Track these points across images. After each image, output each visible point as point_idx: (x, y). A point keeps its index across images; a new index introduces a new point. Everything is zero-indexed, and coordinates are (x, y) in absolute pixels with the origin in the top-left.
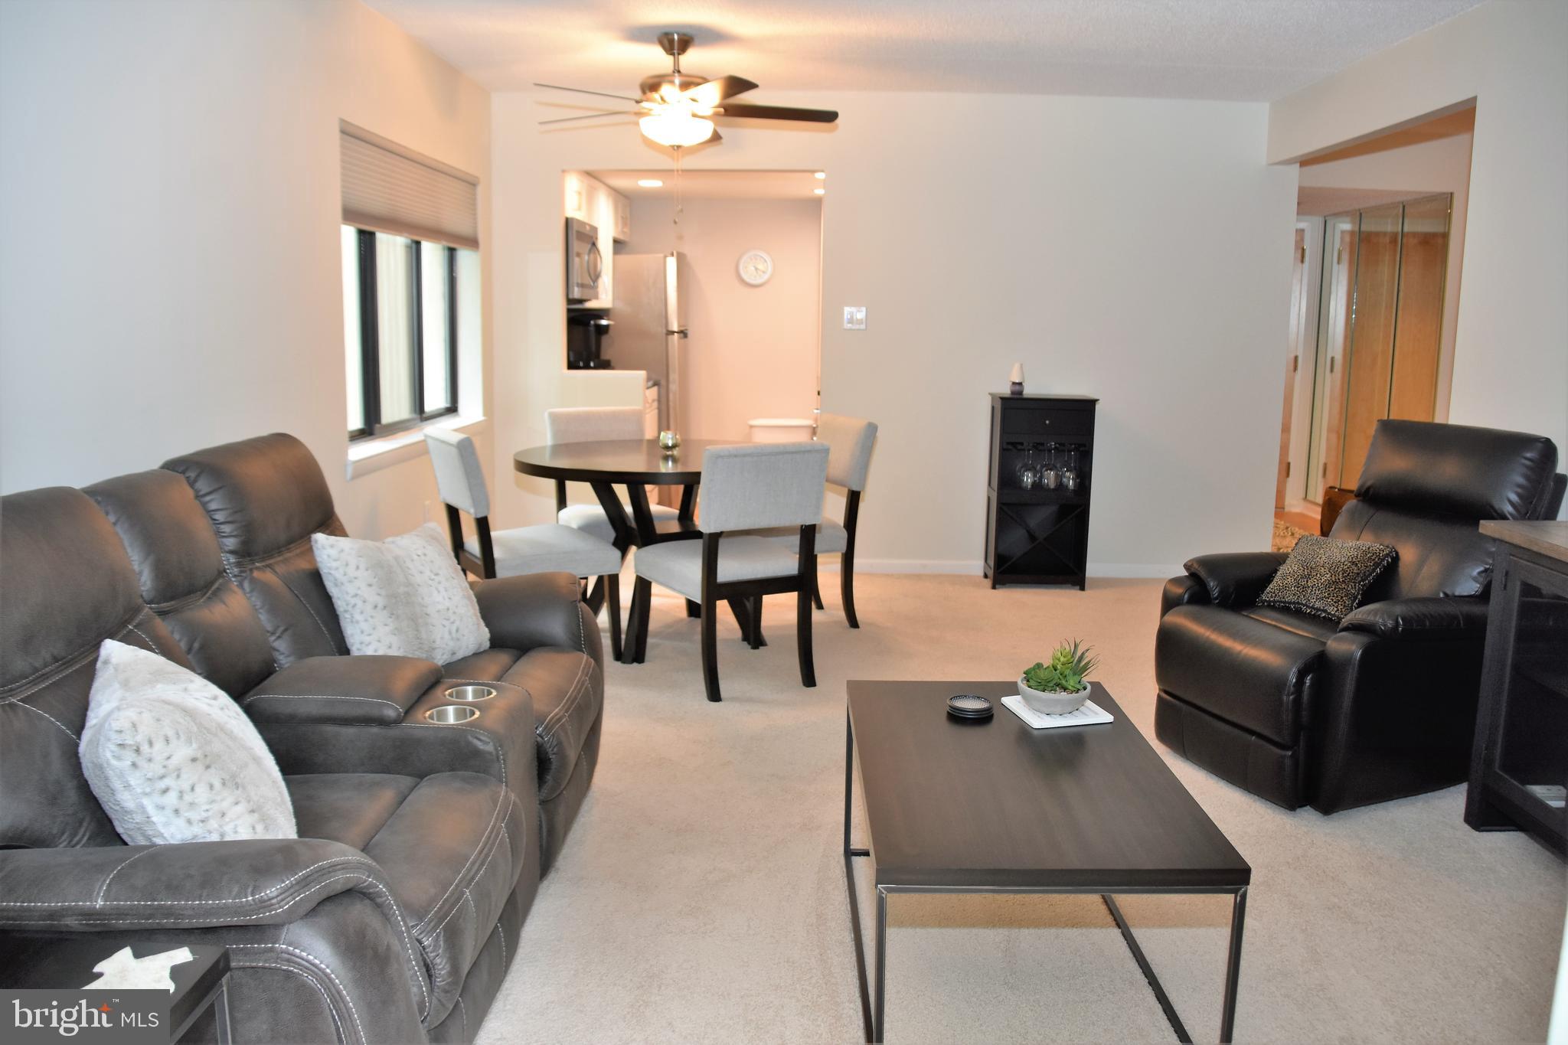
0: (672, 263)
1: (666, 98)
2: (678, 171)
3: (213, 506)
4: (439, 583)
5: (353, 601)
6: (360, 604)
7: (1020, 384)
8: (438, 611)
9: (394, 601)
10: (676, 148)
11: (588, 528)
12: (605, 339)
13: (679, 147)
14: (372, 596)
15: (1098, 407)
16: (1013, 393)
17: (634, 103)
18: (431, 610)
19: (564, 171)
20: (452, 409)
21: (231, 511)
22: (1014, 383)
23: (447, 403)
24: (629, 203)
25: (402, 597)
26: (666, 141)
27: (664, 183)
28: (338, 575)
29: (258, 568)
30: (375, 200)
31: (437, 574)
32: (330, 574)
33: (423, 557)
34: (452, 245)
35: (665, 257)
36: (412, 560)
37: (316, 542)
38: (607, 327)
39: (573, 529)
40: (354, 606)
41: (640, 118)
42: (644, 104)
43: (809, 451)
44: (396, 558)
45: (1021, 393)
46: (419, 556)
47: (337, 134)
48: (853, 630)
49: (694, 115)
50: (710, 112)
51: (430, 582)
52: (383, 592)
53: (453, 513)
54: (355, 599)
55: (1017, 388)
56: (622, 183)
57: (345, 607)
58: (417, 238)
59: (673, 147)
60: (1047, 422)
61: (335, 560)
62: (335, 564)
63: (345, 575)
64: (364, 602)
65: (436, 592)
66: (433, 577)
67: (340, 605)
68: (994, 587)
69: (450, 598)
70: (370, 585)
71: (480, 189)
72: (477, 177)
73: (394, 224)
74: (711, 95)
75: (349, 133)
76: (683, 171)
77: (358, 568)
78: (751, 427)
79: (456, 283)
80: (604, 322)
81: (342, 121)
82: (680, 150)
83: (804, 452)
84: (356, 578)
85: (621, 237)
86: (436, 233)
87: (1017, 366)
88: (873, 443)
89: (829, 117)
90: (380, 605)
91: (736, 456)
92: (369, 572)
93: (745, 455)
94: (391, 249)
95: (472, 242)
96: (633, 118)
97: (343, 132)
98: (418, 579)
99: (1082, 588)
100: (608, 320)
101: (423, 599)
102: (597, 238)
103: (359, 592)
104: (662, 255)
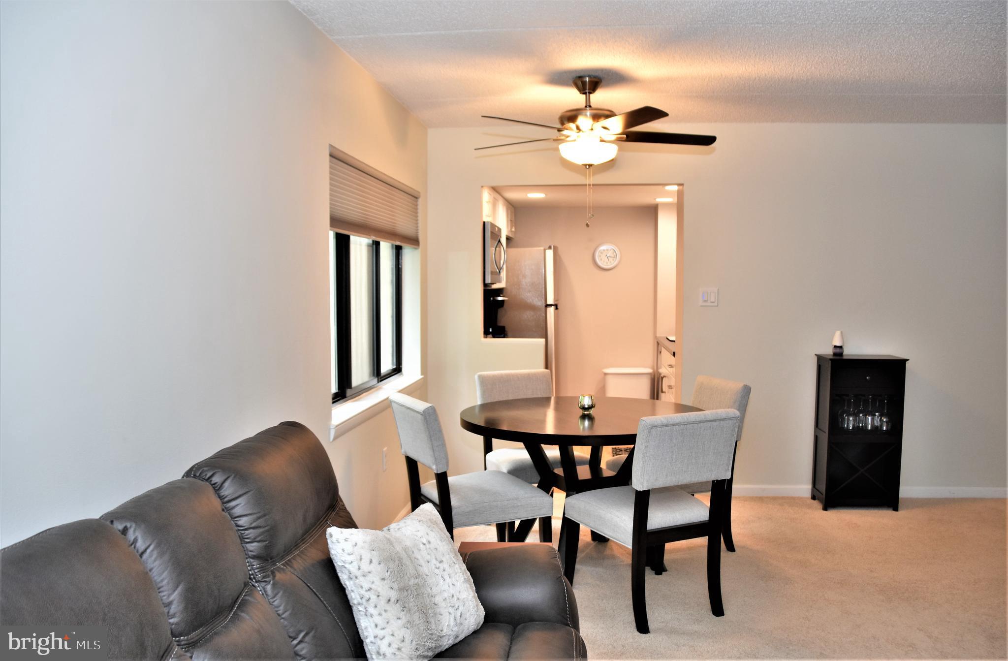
0: (550, 254)
1: (581, 128)
2: (589, 185)
3: (237, 511)
4: (444, 570)
5: (367, 595)
6: (374, 598)
7: (841, 347)
8: (445, 600)
9: (406, 593)
10: (588, 167)
11: (517, 472)
12: (501, 312)
13: (590, 165)
14: (385, 590)
15: (908, 364)
16: (835, 354)
17: (556, 131)
18: (438, 599)
19: (482, 187)
20: (397, 370)
21: (254, 516)
22: (835, 347)
23: (393, 364)
24: (517, 210)
25: (413, 589)
26: (580, 160)
27: (546, 195)
28: (353, 568)
29: (279, 569)
30: (353, 210)
31: (441, 562)
32: (345, 567)
33: (428, 546)
34: (398, 243)
35: (545, 250)
36: (420, 550)
37: (331, 535)
38: (503, 301)
39: (503, 473)
40: (369, 600)
41: (559, 144)
42: (565, 132)
43: (724, 419)
44: (406, 549)
45: (841, 354)
46: (424, 544)
47: (327, 158)
48: (730, 553)
49: (602, 141)
50: (614, 138)
51: (437, 571)
52: (395, 586)
53: (412, 465)
54: (369, 593)
55: (838, 350)
56: (515, 195)
57: (360, 600)
58: (378, 239)
59: (586, 165)
60: (868, 378)
61: (349, 554)
62: (349, 559)
63: (359, 569)
64: (378, 596)
65: (442, 581)
66: (438, 565)
67: (354, 597)
68: (825, 508)
69: (453, 585)
70: (383, 579)
71: (420, 201)
72: (419, 192)
73: (363, 228)
74: (617, 125)
75: (336, 156)
76: (593, 185)
77: (371, 562)
78: (606, 374)
79: (401, 272)
80: (500, 298)
81: (331, 146)
82: (591, 167)
83: (720, 420)
84: (369, 572)
85: (510, 235)
86: (390, 234)
87: (838, 333)
88: (747, 402)
89: (708, 140)
90: (393, 600)
91: (667, 426)
92: (382, 565)
93: (673, 425)
94: (359, 246)
95: (414, 241)
96: (554, 144)
97: (331, 156)
98: (425, 569)
99: (896, 509)
100: (503, 297)
101: (431, 589)
102: (501, 237)
103: (373, 586)
104: (542, 248)
